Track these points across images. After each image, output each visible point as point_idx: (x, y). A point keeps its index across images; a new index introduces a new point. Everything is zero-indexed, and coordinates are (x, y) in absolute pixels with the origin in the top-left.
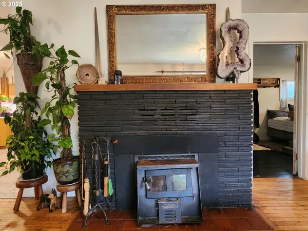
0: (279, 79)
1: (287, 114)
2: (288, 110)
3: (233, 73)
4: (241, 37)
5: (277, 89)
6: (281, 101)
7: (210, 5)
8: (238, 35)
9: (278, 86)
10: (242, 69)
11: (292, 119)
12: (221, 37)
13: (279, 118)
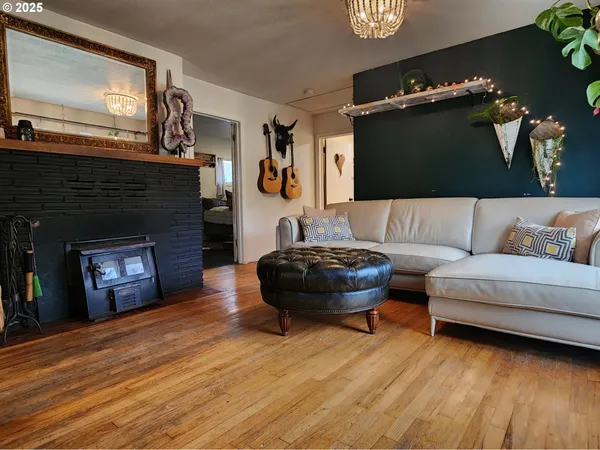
0: (214, 156)
1: (224, 203)
2: (225, 198)
3: (179, 146)
4: (185, 108)
5: (212, 169)
6: (218, 186)
7: (150, 60)
8: (182, 105)
9: (213, 165)
10: (189, 144)
11: (231, 209)
12: (165, 103)
13: (217, 209)
